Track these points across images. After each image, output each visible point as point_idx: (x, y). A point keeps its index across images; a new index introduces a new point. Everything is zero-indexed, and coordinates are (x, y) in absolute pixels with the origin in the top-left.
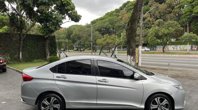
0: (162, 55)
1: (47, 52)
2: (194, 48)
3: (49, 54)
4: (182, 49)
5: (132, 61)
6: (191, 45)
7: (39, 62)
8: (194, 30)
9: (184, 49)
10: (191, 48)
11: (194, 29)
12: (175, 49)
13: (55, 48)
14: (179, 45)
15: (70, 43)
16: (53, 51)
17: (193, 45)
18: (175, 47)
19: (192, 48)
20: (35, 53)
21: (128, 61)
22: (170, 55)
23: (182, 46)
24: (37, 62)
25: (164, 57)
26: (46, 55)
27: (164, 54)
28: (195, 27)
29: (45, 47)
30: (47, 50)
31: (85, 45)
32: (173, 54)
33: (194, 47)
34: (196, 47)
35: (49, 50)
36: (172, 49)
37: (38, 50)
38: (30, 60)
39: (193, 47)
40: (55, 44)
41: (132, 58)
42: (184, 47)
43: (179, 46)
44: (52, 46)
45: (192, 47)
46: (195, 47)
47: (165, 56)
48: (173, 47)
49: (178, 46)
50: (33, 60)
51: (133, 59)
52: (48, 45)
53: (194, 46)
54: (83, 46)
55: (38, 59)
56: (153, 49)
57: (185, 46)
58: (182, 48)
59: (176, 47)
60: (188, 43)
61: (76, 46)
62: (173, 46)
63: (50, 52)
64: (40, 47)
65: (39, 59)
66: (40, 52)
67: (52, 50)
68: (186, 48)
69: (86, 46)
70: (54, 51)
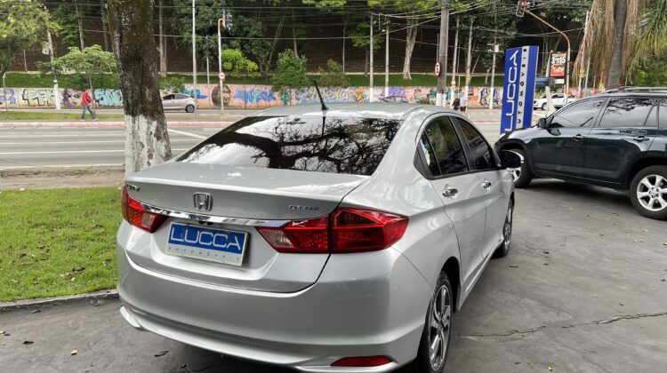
2: (73, 98)
4: (32, 102)
5: (155, 139)
6: (63, 90)
8: (68, 37)
9: (41, 103)
10: (62, 97)
11: (66, 34)
12: (8, 102)
14: (19, 87)
17: (70, 90)
18: (6, 93)
19: (66, 99)
21: (141, 140)
23: (32, 93)
28: (69, 26)
33: (73, 94)
34: (78, 97)
39: (70, 96)
41: (153, 129)
42: (38, 95)
43: (19, 92)
45: (66, 96)
49: (14, 89)
51: (157, 129)
53: (72, 92)
57: (44, 92)
58: (30, 97)
59: (8, 96)
60: (55, 81)
68: (45, 100)
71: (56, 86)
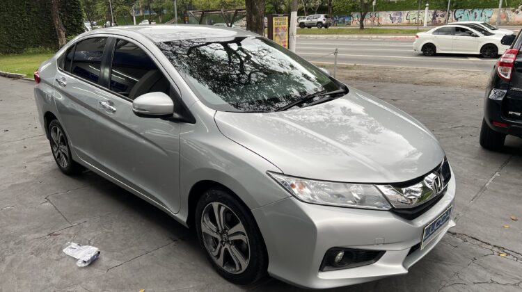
0: (356, 36)
1: (57, 27)
2: (439, 17)
3: (63, 34)
4: (411, 21)
6: (433, 11)
7: (40, 53)
9: (417, 22)
10: (432, 17)
12: (397, 21)
13: (79, 17)
14: (405, 10)
15: (118, 5)
16: (73, 25)
17: (439, 11)
18: (396, 15)
19: (434, 18)
20: (25, 29)
22: (374, 36)
23: (412, 14)
24: (35, 53)
25: (359, 40)
26: (57, 36)
27: (361, 34)
29: (50, 12)
30: (57, 22)
31: (162, 9)
32: (381, 33)
35: (63, 22)
36: (389, 22)
37: (32, 21)
38: (15, 48)
39: (437, 16)
40: (75, 4)
42: (416, 16)
43: (405, 13)
44: (69, 12)
45: (435, 16)
46: (443, 16)
47: (362, 38)
48: (390, 17)
49: (402, 12)
50: (23, 49)
52: (56, 7)
53: (440, 13)
54: (157, 12)
55: (36, 45)
56: (344, 21)
57: (420, 14)
58: (411, 18)
59: (397, 17)
60: (427, 5)
61: (139, 12)
62: (392, 13)
63: (66, 27)
64: (37, 13)
65: (38, 47)
66: (39, 28)
67: (69, 22)
69: (165, 11)
70: (76, 26)
71: (427, 8)
